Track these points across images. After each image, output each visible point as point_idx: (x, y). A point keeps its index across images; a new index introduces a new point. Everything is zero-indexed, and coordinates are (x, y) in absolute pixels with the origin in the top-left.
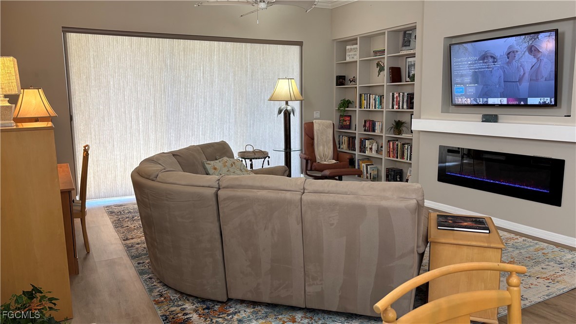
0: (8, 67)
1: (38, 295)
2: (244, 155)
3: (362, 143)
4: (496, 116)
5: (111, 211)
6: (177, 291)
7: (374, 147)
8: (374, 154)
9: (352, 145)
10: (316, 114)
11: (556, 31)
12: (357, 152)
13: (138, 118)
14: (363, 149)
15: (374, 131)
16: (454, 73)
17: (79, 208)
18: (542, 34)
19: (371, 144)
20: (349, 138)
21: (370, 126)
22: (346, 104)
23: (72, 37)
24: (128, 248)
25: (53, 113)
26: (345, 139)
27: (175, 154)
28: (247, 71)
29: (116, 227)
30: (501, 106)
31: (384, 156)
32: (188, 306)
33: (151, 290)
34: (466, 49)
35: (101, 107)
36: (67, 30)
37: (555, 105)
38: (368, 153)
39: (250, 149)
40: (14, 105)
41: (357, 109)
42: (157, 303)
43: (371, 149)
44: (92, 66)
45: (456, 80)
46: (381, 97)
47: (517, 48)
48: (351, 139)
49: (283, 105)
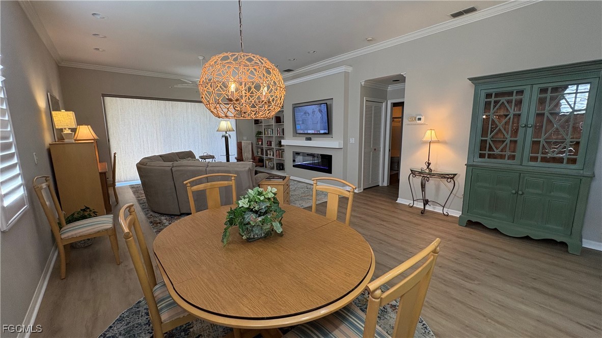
0: (70, 116)
1: (88, 210)
2: (202, 157)
3: (266, 151)
4: (310, 138)
5: (132, 187)
6: (159, 213)
7: (272, 154)
8: (271, 157)
9: (262, 154)
10: (245, 138)
11: (326, 103)
12: (264, 156)
13: (147, 141)
14: (267, 155)
15: (271, 146)
16: (296, 120)
17: (112, 182)
18: (322, 105)
19: (270, 152)
20: (261, 149)
21: (270, 144)
22: (259, 133)
23: (107, 99)
24: (139, 201)
25: (96, 137)
26: (260, 150)
27: (161, 156)
28: (207, 117)
29: (134, 193)
30: (313, 134)
31: (275, 157)
32: (163, 218)
33: (146, 214)
34: (299, 109)
35: (126, 135)
36: (104, 95)
37: (328, 133)
38: (269, 156)
39: (205, 155)
40: (73, 133)
41: (263, 136)
42: (149, 218)
43: (270, 154)
44: (120, 114)
45: (297, 123)
46: (273, 130)
47: (315, 110)
48: (262, 150)
49: (224, 133)
